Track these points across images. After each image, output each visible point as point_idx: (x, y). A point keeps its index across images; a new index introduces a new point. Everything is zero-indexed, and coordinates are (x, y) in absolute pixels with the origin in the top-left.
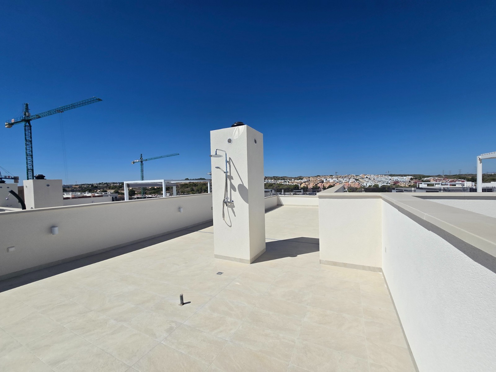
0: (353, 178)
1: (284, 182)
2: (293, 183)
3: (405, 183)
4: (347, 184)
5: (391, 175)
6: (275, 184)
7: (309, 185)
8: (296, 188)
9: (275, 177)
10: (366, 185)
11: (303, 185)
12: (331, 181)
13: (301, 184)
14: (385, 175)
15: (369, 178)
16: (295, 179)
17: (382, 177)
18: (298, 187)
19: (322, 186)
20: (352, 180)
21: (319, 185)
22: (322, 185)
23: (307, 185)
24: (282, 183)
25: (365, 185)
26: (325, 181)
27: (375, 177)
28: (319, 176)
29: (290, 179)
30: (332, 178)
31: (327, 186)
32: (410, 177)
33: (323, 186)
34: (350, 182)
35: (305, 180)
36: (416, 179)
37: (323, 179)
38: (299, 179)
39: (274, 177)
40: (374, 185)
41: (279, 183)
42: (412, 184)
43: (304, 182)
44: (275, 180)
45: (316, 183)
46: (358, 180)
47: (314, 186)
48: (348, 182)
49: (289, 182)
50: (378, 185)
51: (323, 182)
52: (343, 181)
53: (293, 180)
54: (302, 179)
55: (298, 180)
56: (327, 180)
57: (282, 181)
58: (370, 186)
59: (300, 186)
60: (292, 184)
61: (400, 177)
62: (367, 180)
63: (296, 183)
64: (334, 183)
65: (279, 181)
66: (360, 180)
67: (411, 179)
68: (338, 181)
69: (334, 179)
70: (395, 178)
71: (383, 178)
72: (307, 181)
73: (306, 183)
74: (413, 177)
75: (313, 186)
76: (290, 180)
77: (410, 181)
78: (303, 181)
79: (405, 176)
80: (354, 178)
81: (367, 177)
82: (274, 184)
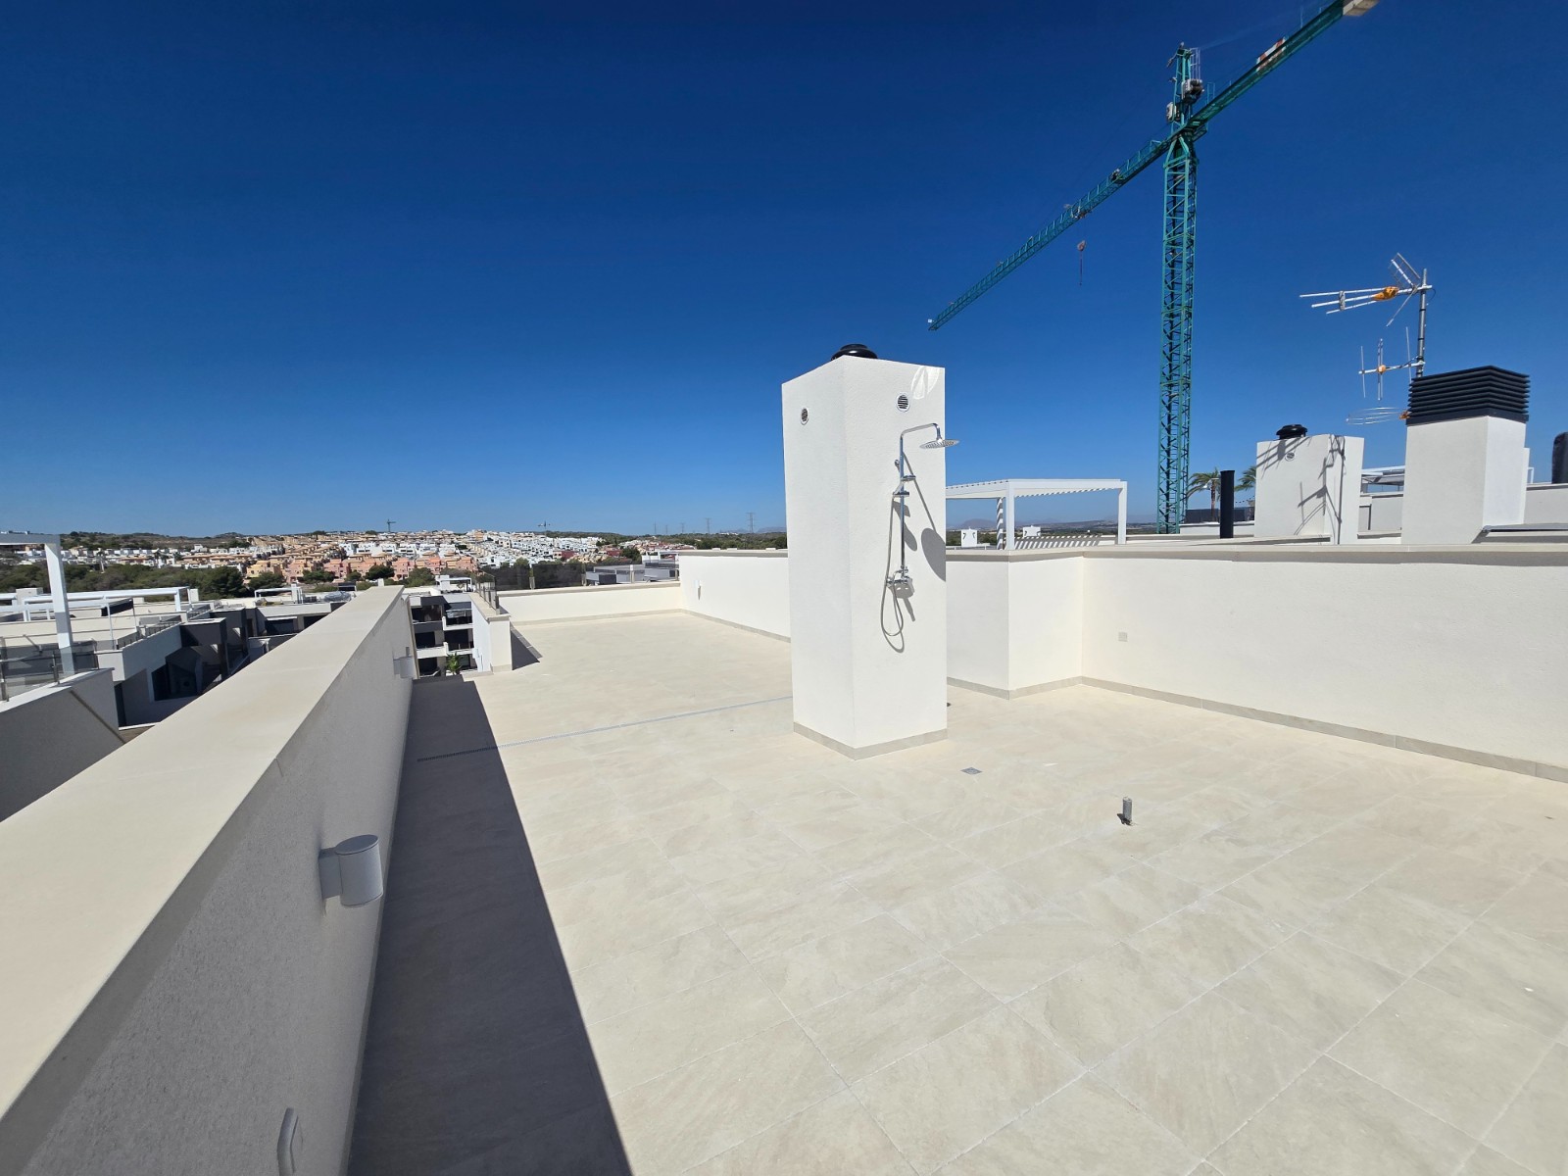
0: (450, 541)
1: (151, 558)
2: (203, 563)
3: (587, 556)
4: (435, 560)
5: (550, 534)
6: (97, 567)
7: (286, 565)
8: (225, 580)
9: (84, 535)
10: (493, 561)
11: (256, 570)
12: (376, 551)
13: (248, 564)
14: (537, 534)
15: (497, 542)
16: (209, 543)
17: (529, 539)
18: (238, 578)
19: (345, 569)
20: (446, 548)
21: (330, 567)
22: (341, 566)
23: (277, 568)
24: (141, 561)
25: (490, 563)
26: (350, 553)
27: (513, 540)
28: (323, 533)
29: (185, 544)
30: (377, 543)
31: (364, 568)
32: (596, 539)
33: (349, 568)
34: (441, 554)
35: (265, 550)
36: (608, 543)
37: (343, 545)
38: (234, 546)
39: (74, 534)
40: (514, 561)
41: (123, 563)
42: (603, 558)
43: (259, 557)
44: (91, 549)
45: (318, 560)
46: (464, 547)
47: (309, 569)
48: (437, 553)
49: (179, 558)
50: (526, 561)
51: (342, 555)
52: (418, 552)
53: (197, 548)
54: (246, 545)
55: (227, 547)
56: (356, 546)
57: (136, 552)
58: (505, 566)
59: (245, 571)
60: (201, 566)
61: (572, 539)
62: (491, 547)
63: (222, 560)
64: (390, 558)
65: (116, 552)
66: (470, 546)
67: (598, 544)
68: (399, 551)
69: (386, 545)
70: (562, 542)
71: (536, 542)
72: (274, 553)
73: (274, 561)
74: (601, 540)
75: (305, 572)
76: (181, 549)
77: (597, 551)
78: (252, 552)
79: (585, 536)
80: (452, 542)
81: (490, 540)
82: (91, 567)
